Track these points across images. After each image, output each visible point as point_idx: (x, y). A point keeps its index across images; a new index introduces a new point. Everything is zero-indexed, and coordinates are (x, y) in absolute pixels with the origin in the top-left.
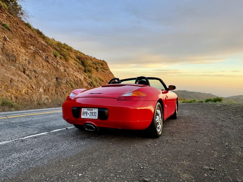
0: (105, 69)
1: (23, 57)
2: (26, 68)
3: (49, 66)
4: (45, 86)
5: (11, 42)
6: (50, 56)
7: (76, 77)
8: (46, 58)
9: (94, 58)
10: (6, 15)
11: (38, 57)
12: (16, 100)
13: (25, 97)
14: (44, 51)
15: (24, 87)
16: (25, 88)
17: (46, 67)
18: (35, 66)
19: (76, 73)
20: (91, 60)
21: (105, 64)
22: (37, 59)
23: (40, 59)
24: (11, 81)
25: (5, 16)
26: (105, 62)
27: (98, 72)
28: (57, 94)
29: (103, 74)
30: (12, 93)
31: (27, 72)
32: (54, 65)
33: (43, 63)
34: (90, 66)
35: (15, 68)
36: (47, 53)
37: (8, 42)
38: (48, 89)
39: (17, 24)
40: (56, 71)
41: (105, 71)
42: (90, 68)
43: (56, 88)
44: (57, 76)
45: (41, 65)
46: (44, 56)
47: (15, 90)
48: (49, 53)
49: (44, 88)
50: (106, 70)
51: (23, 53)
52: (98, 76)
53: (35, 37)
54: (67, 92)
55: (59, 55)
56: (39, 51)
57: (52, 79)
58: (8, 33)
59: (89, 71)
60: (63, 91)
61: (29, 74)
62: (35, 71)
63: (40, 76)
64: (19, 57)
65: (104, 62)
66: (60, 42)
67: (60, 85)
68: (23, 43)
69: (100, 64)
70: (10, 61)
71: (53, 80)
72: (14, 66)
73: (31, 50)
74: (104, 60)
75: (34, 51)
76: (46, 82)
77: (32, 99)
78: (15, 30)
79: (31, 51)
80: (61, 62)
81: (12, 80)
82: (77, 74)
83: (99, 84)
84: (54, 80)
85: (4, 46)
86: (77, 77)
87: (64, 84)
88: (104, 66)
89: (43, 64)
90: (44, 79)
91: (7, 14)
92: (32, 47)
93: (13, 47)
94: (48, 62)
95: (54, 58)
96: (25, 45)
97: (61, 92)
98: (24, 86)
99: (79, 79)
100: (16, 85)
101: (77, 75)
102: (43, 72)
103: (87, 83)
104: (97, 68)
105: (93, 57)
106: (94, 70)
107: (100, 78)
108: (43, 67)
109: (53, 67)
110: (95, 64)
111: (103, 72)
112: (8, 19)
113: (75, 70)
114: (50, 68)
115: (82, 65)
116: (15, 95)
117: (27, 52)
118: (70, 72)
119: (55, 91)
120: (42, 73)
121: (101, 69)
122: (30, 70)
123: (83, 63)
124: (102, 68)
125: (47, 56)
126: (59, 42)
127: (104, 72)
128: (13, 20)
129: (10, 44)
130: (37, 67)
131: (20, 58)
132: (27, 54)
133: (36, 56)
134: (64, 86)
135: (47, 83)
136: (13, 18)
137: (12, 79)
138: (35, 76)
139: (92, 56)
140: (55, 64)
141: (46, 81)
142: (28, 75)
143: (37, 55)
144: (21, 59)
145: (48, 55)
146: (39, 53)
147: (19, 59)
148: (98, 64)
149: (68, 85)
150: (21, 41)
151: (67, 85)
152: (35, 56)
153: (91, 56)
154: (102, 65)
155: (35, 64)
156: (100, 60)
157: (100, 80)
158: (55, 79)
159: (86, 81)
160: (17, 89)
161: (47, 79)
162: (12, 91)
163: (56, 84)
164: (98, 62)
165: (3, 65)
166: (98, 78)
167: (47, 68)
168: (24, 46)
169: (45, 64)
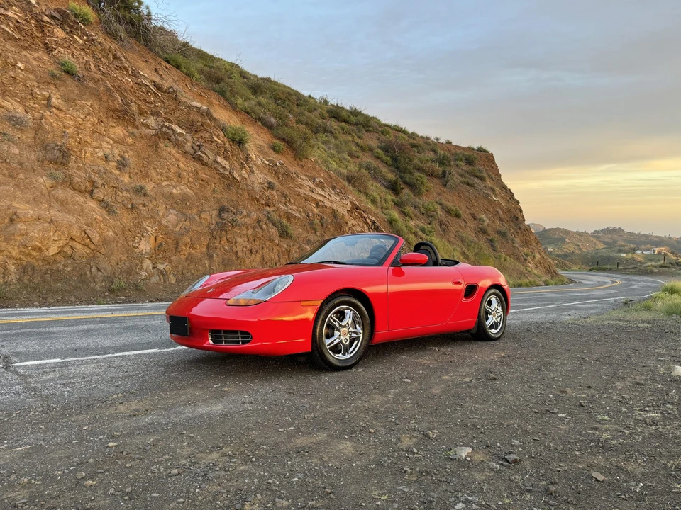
0: (477, 177)
1: (97, 150)
2: (100, 182)
3: (200, 172)
4: (167, 234)
5: (64, 109)
6: (212, 142)
7: (317, 204)
8: (196, 148)
9: (449, 143)
10: (85, 38)
11: (168, 149)
12: (22, 275)
13: (61, 268)
14: (191, 127)
15: (53, 238)
16: (57, 239)
17: (191, 174)
18: (155, 174)
19: (321, 192)
20: (434, 151)
21: (483, 157)
22: (164, 153)
23: (174, 151)
24: (11, 220)
25: (81, 42)
26: (487, 152)
27: (445, 186)
28: (210, 257)
29: (468, 191)
30: (8, 254)
31: (99, 194)
32: (222, 170)
33: (181, 165)
34: (419, 169)
35: (49, 183)
36: (202, 134)
37: (58, 109)
38: (177, 242)
39: (115, 57)
40: (229, 187)
41: (477, 180)
42: (417, 174)
43: (210, 239)
44: (225, 203)
45: (172, 171)
46: (189, 144)
47: (19, 247)
48: (207, 135)
49: (159, 242)
50: (482, 179)
51: (112, 139)
52: (443, 201)
53: (171, 90)
54: (251, 252)
55: (257, 139)
56: (172, 129)
57: (201, 212)
58: (66, 86)
59: (411, 186)
60: (235, 249)
61: (106, 198)
62: (140, 191)
63: (155, 203)
64: (83, 152)
65: (482, 154)
66: (340, 105)
67: (226, 231)
68: (117, 110)
69: (461, 160)
70: (46, 162)
71: (203, 216)
72: (51, 176)
73: (149, 128)
74: (484, 147)
75: (156, 130)
76: (175, 223)
77: (88, 273)
78: (98, 76)
79: (147, 131)
80: (268, 161)
81: (14, 217)
82: (322, 195)
83: (441, 225)
84: (210, 216)
85: (43, 121)
86: (320, 203)
87: (244, 228)
88: (478, 167)
89: (179, 167)
90: (171, 211)
91: (87, 36)
92: (151, 121)
93: (71, 122)
94: (199, 160)
95: (226, 150)
96: (127, 115)
97: (226, 251)
98: (56, 234)
99: (328, 211)
100: (23, 232)
101: (322, 199)
102: (174, 191)
103: (366, 223)
104: (444, 174)
105: (442, 140)
106: (429, 183)
107: (450, 205)
108: (179, 176)
109: (217, 176)
110: (442, 162)
111: (468, 184)
112: (89, 49)
113: (321, 182)
114: (203, 180)
115: (393, 169)
116: (21, 260)
117: (132, 135)
118: (294, 191)
119: (204, 250)
120: (171, 193)
121: (462, 176)
122: (114, 187)
123: (395, 164)
124: (466, 174)
125: (198, 143)
126: (337, 106)
127: (472, 185)
128: (102, 50)
129: (60, 115)
130: (159, 177)
131: (86, 153)
132: (130, 140)
133: (161, 145)
134: (245, 232)
135: (177, 225)
136: (100, 43)
137: (15, 214)
138: (132, 205)
139: (439, 137)
140: (224, 168)
141: (175, 217)
142: (100, 201)
143: (167, 141)
144: (88, 155)
145: (203, 141)
146: (173, 137)
147: (83, 155)
148: (456, 160)
149: (262, 229)
150: (111, 104)
151: (260, 230)
152: (157, 146)
153: (437, 139)
154: (469, 161)
155: (155, 169)
156: (466, 147)
157: (448, 212)
158: (215, 213)
159: (362, 217)
160: (24, 243)
161: (182, 213)
162: (10, 249)
163: (212, 227)
164: (456, 154)
165: (12, 177)
166: (438, 207)
167: (191, 179)
168: (124, 119)
169: (187, 166)
